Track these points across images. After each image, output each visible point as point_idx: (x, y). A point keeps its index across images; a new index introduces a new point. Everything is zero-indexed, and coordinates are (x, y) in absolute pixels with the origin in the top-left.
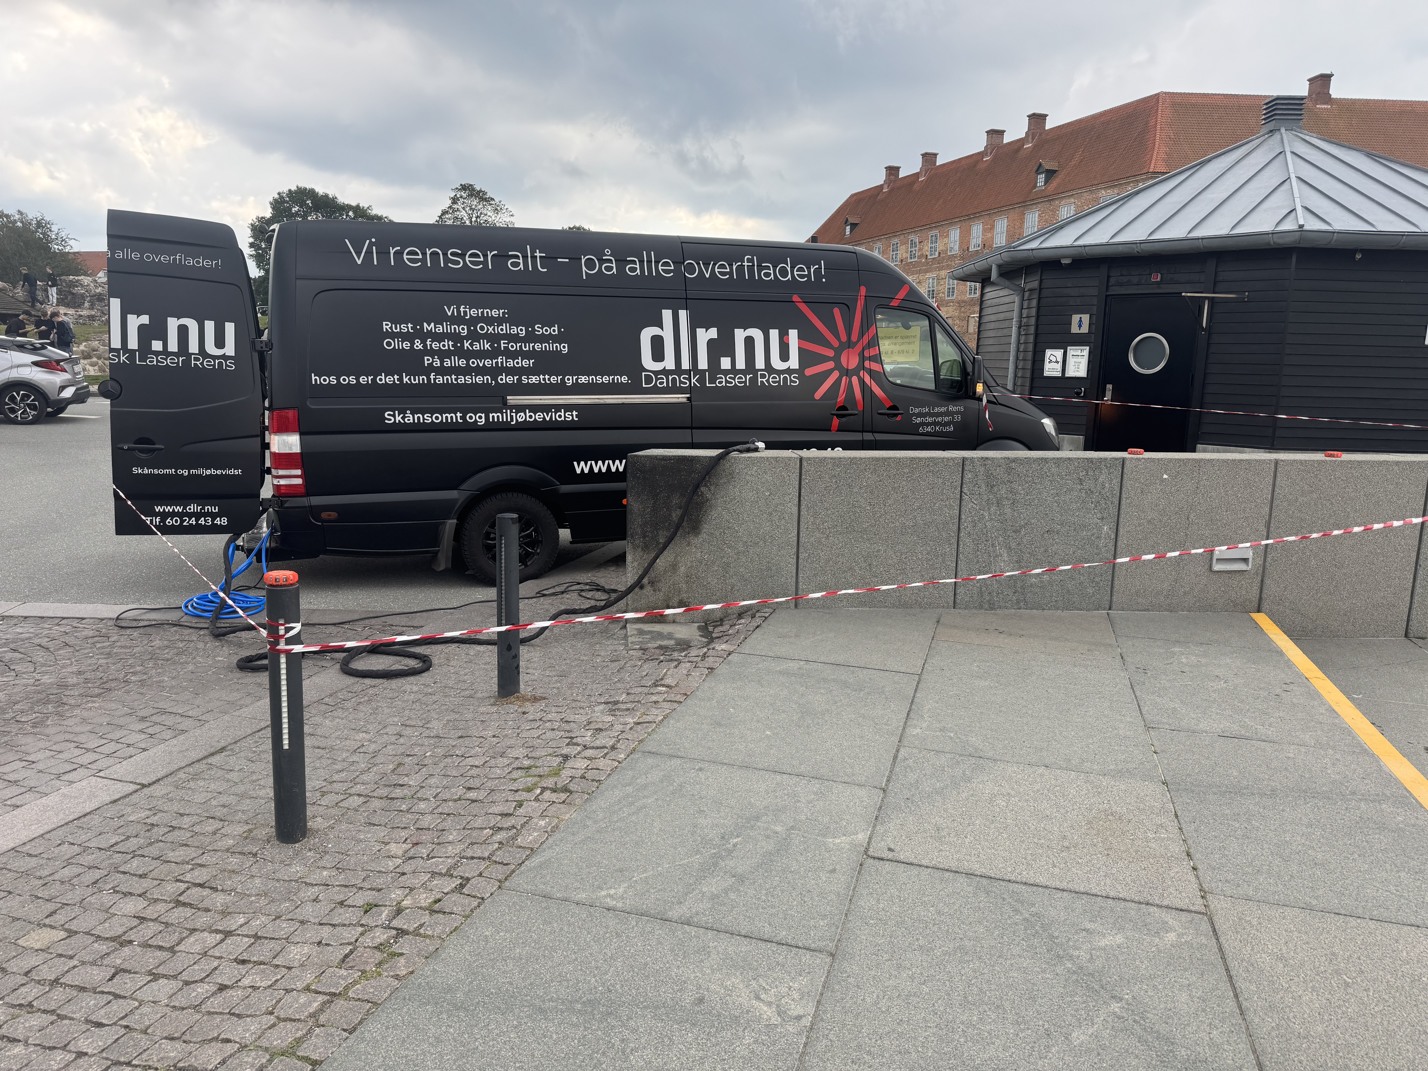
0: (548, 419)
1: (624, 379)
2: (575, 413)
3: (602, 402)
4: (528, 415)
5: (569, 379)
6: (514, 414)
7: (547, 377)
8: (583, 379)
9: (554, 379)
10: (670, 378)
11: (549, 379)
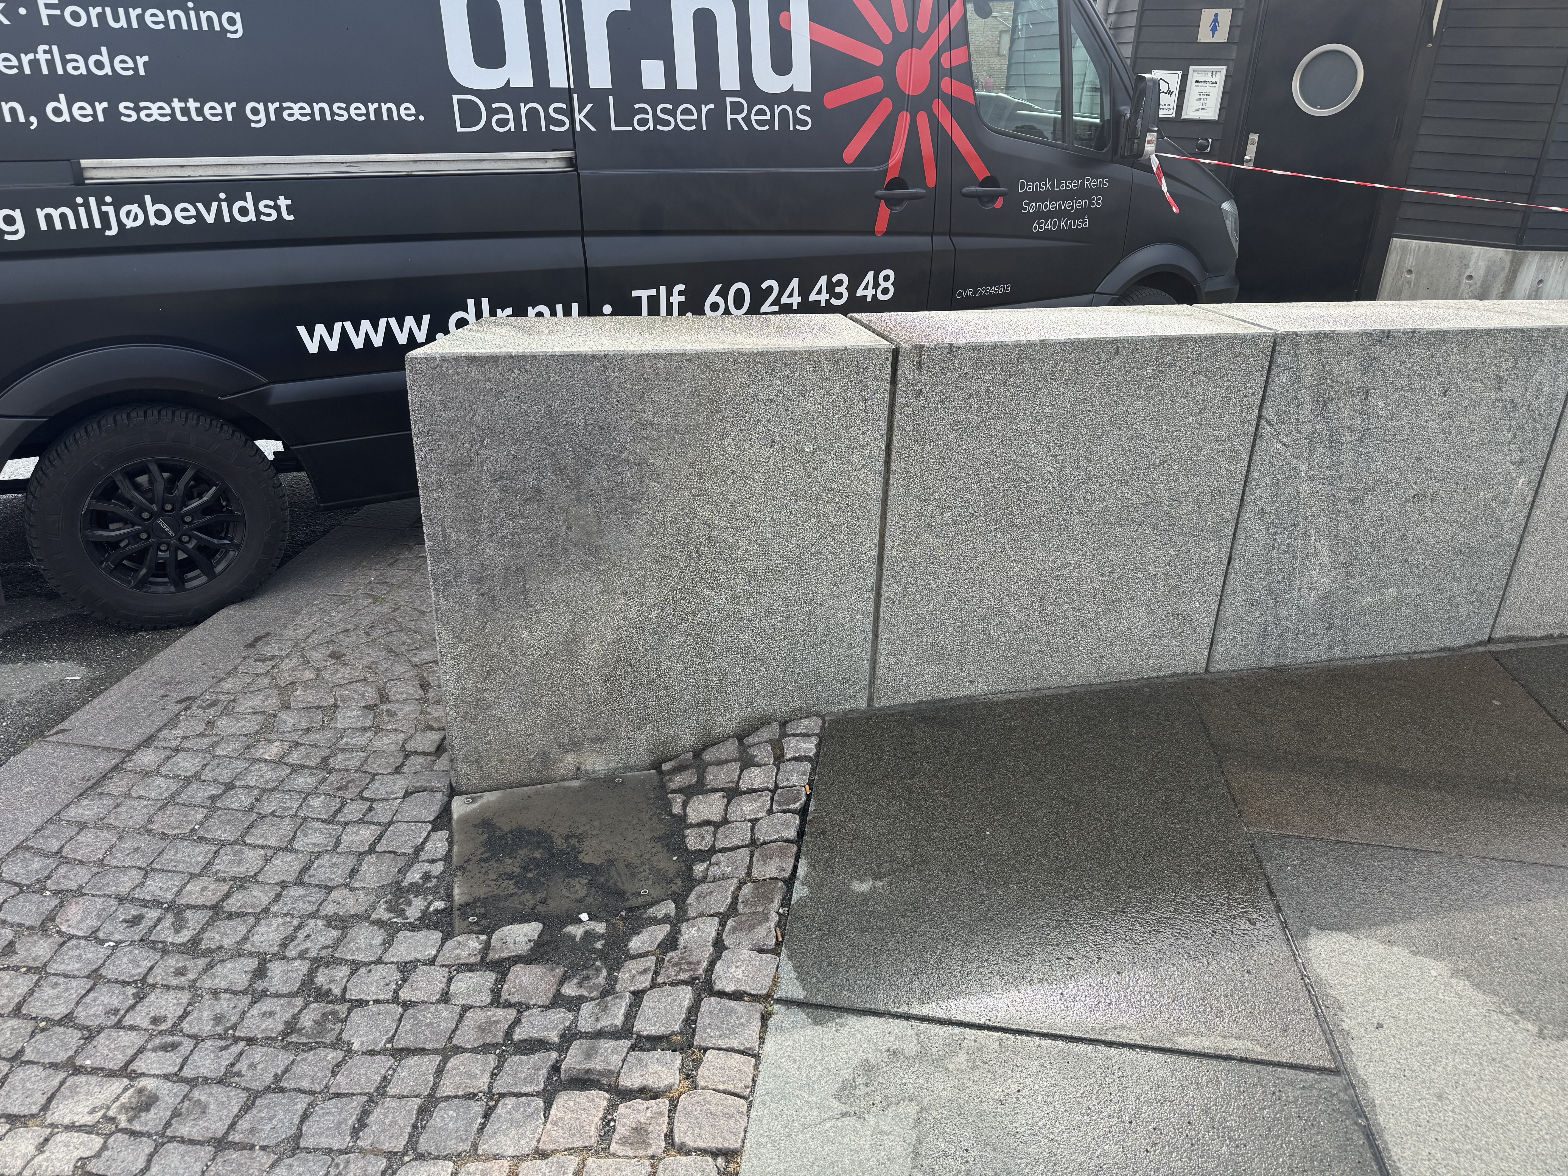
0: (210, 219)
1: (407, 112)
2: (283, 202)
3: (353, 171)
4: (151, 209)
5: (255, 111)
6: (110, 209)
7: (192, 104)
8: (296, 112)
9: (212, 111)
10: (524, 109)
11: (200, 112)
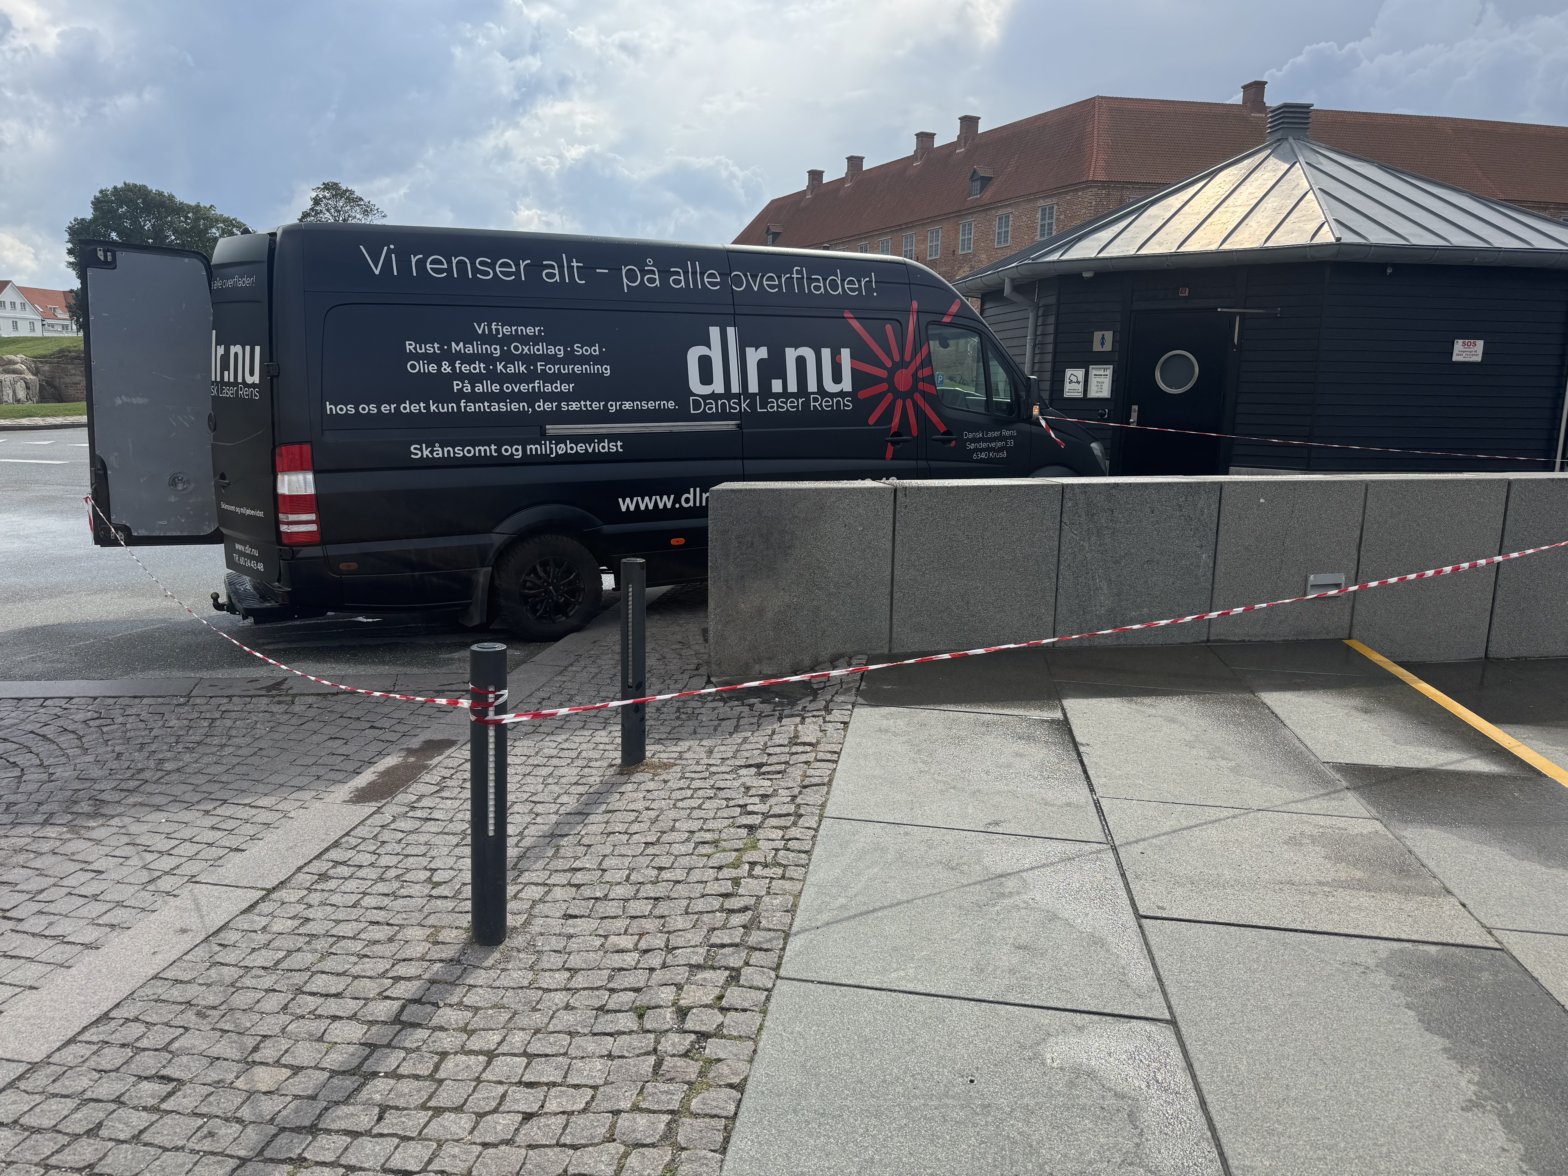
0: (590, 451)
1: (671, 405)
2: (619, 444)
3: (647, 430)
4: (569, 446)
5: (611, 406)
6: (553, 446)
7: (588, 403)
8: (627, 405)
9: (596, 406)
10: (720, 403)
11: (591, 406)
